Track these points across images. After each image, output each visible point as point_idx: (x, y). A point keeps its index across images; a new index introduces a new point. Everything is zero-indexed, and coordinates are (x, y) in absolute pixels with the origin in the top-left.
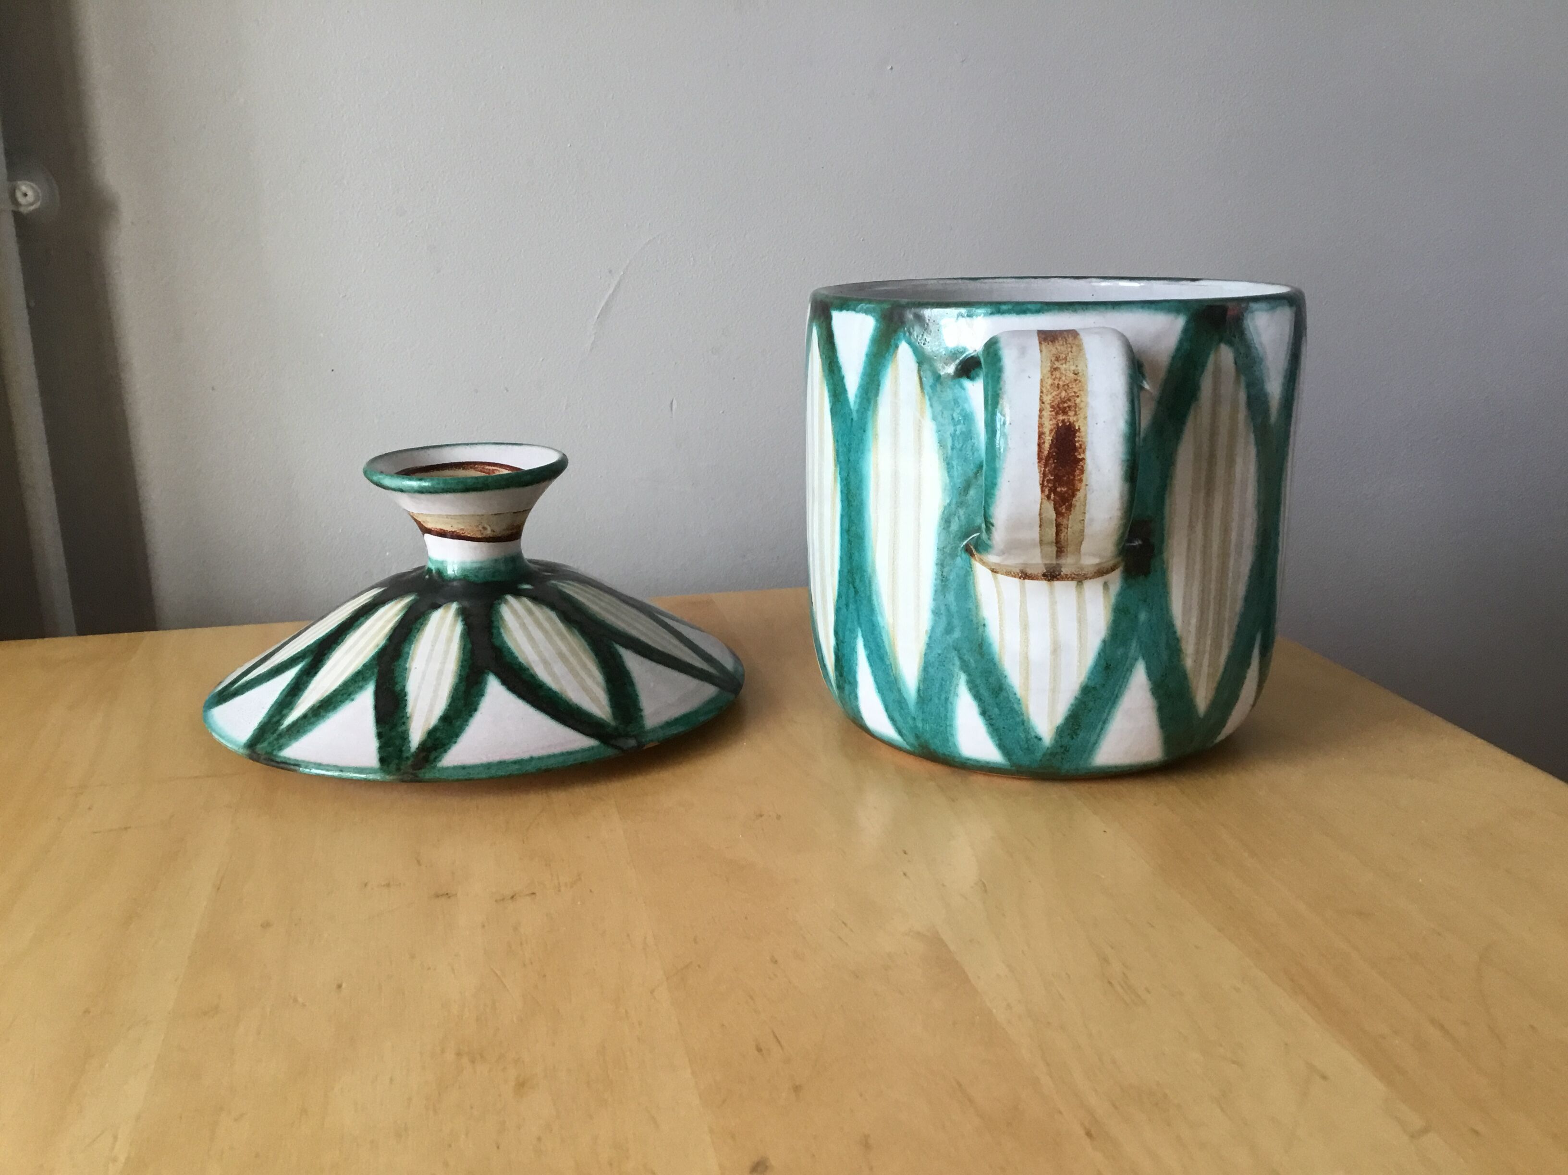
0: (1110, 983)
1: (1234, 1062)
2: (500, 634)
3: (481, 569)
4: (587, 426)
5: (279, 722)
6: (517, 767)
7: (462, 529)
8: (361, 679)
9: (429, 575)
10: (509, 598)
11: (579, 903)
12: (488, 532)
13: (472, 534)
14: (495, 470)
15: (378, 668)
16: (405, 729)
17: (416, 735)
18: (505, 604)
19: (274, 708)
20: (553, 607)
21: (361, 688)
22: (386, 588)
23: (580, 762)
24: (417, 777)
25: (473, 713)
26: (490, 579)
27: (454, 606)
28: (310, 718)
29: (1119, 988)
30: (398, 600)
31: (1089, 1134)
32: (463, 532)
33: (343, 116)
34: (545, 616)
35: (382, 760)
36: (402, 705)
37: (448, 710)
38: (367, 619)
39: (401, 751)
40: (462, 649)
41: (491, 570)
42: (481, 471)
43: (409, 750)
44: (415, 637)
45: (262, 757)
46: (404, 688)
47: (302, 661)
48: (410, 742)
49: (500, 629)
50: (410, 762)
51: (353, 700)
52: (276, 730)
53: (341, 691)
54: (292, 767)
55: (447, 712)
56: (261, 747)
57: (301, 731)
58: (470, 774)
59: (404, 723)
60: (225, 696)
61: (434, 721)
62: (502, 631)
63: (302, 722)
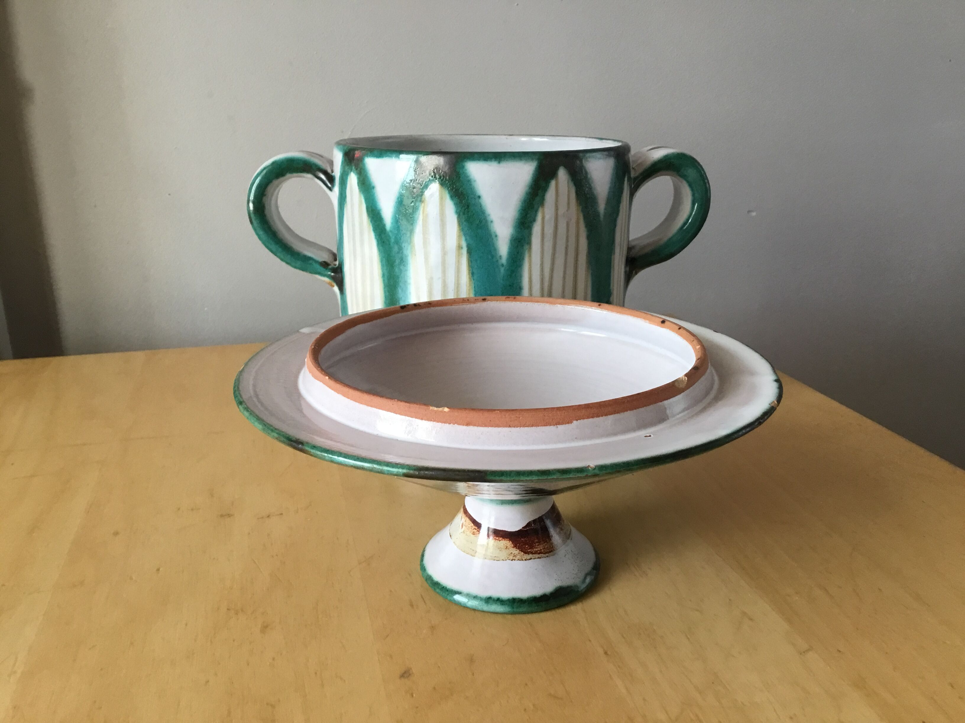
1: (697, 610)
11: (309, 519)
31: (606, 653)
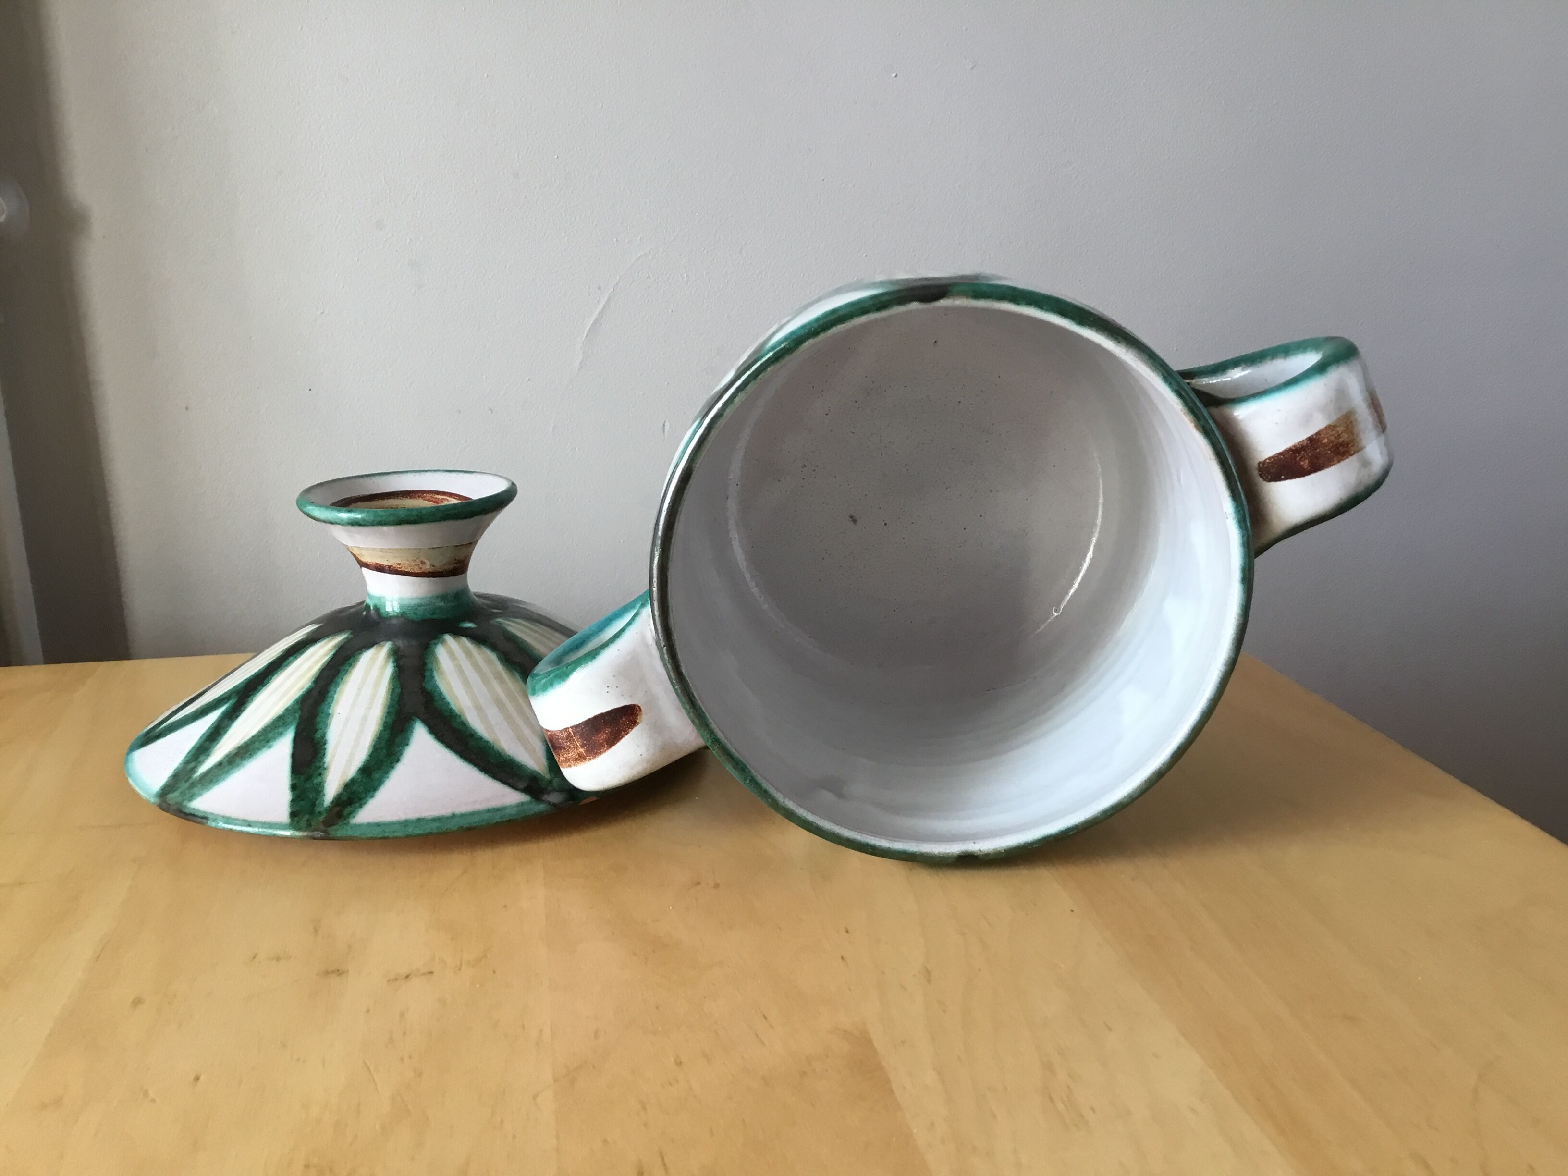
0: (1051, 1099)
2: (432, 677)
3: (421, 606)
4: (575, 448)
5: (193, 770)
6: (436, 825)
7: (399, 564)
8: (281, 724)
9: (367, 612)
10: (448, 638)
11: (478, 986)
12: (427, 567)
13: (409, 568)
14: (444, 499)
15: (299, 713)
16: (321, 781)
17: (332, 787)
18: (442, 644)
19: (190, 754)
20: (494, 648)
21: (281, 734)
22: (322, 624)
23: (508, 819)
24: (328, 834)
25: (395, 763)
26: (428, 616)
27: (387, 646)
28: (225, 767)
29: (1061, 1106)
30: (330, 638)
32: (400, 567)
33: (321, 127)
34: (486, 658)
35: (293, 815)
36: (320, 755)
37: (368, 760)
38: (296, 658)
39: (314, 805)
40: (390, 693)
41: (431, 606)
42: (429, 500)
43: (323, 804)
44: (342, 679)
45: (172, 808)
46: (325, 735)
47: (226, 703)
48: (324, 795)
49: (433, 672)
50: (321, 818)
51: (270, 747)
52: (190, 778)
53: (259, 736)
54: (200, 820)
55: (367, 763)
56: (173, 797)
57: (214, 780)
58: (385, 832)
59: (320, 775)
60: (149, 738)
61: (352, 772)
62: (435, 674)
63: (216, 770)
